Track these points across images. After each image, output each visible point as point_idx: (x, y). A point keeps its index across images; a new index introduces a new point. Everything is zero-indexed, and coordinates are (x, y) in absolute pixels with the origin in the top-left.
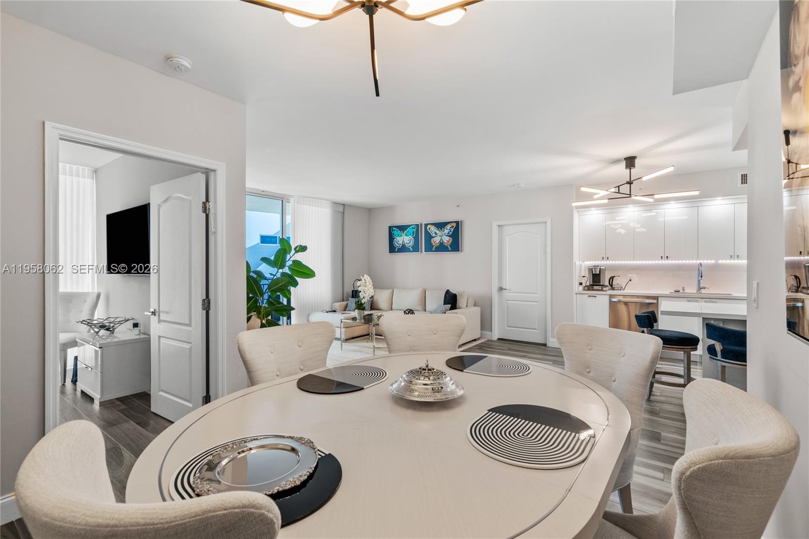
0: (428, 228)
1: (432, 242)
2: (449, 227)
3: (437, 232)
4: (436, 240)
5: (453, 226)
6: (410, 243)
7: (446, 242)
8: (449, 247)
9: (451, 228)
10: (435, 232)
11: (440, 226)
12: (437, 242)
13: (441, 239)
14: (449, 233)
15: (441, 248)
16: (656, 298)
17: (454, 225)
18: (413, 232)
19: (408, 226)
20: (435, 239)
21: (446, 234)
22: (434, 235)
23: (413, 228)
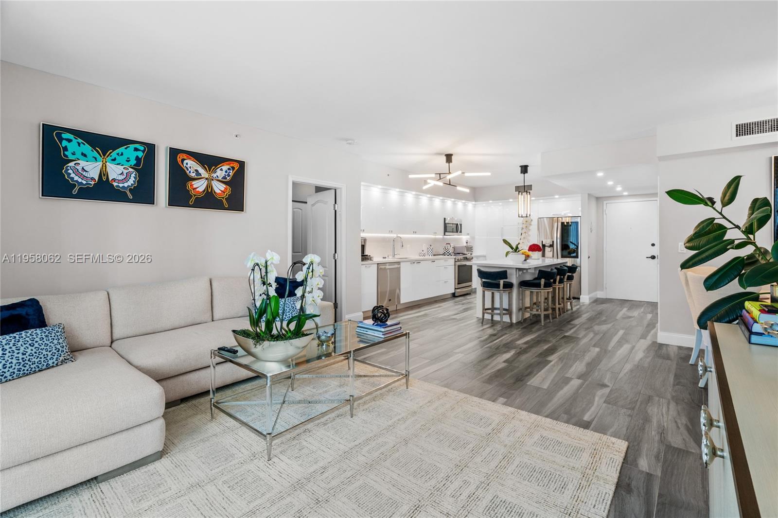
0: (179, 160)
1: (189, 187)
2: (225, 168)
3: (201, 171)
4: (200, 186)
5: (233, 168)
6: (126, 180)
7: (218, 191)
8: (224, 201)
9: (229, 169)
10: (196, 171)
11: (210, 162)
12: (201, 189)
13: (209, 186)
14: (224, 178)
15: (208, 201)
16: (399, 263)
17: (237, 167)
18: (137, 158)
19: (125, 142)
20: (196, 184)
21: (220, 178)
22: (193, 175)
23: (136, 150)
